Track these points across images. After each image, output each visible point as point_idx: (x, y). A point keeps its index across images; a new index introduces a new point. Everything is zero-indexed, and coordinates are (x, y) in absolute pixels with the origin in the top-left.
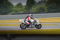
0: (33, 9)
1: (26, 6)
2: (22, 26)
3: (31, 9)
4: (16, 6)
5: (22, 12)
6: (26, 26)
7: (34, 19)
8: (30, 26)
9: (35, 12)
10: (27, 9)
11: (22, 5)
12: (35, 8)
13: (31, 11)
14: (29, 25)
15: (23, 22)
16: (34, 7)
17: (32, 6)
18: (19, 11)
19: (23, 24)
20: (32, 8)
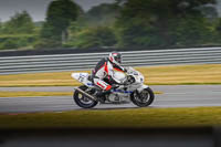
0: (71, 35)
1: (45, 25)
2: (80, 96)
3: (63, 36)
4: (9, 23)
5: (30, 47)
6: (98, 96)
7: (126, 71)
8: (112, 98)
9: (80, 46)
10: (49, 37)
11: (29, 20)
12: (79, 30)
13: (64, 43)
14: (109, 93)
15: (86, 82)
16: (73, 29)
17: (68, 24)
18: (18, 42)
19: (84, 88)
20: (69, 31)
